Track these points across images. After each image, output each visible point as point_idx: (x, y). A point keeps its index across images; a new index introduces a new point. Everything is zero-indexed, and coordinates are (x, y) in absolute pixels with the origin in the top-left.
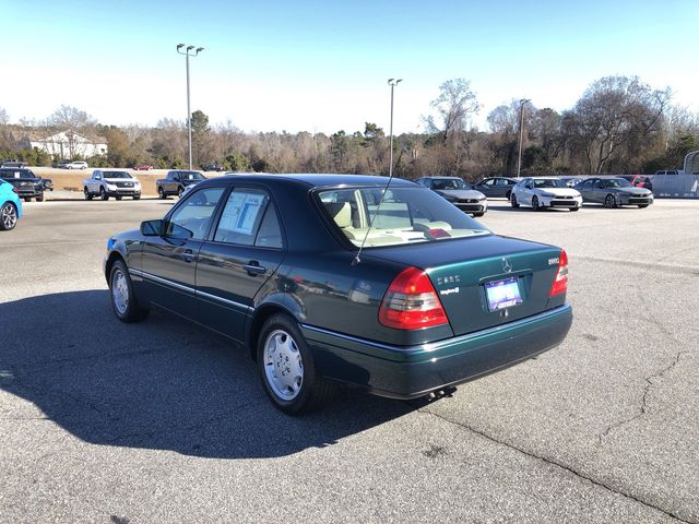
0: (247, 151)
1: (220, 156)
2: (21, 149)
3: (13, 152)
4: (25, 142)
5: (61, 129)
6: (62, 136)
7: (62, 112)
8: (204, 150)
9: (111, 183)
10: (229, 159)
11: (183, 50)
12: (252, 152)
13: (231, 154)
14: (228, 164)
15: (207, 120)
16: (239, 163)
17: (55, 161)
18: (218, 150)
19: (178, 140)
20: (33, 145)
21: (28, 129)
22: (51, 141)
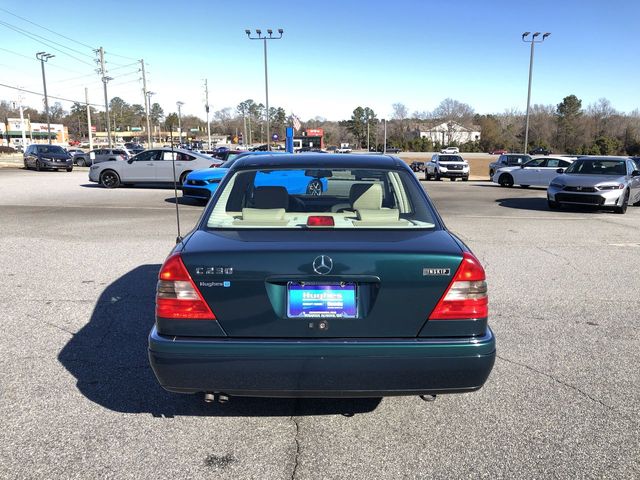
0: (621, 133)
1: (588, 140)
2: (412, 139)
3: (407, 140)
4: (416, 133)
5: (444, 120)
6: (444, 126)
7: (446, 106)
8: (572, 134)
9: (443, 166)
10: (598, 143)
11: (529, 38)
12: (628, 134)
13: (602, 137)
14: (597, 148)
15: (579, 105)
16: (610, 147)
17: (436, 147)
18: (588, 134)
19: (546, 126)
20: (422, 134)
21: (419, 121)
22: (435, 131)
